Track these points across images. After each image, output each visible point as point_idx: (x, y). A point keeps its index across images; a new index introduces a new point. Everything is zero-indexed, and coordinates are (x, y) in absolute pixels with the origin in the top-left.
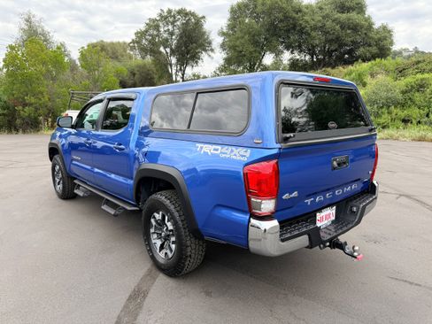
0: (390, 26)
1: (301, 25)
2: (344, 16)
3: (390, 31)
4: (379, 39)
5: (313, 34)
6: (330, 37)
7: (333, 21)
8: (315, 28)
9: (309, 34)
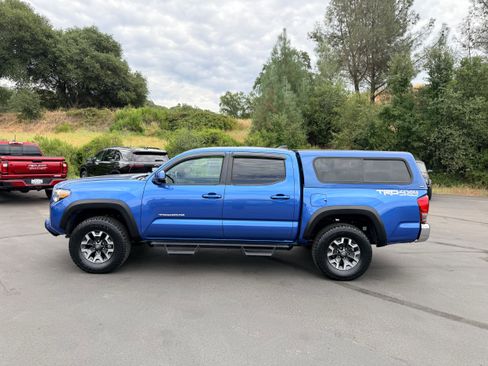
0: (143, 75)
1: (54, 53)
2: (103, 56)
3: (144, 80)
4: (137, 86)
5: (70, 66)
6: (89, 74)
7: (92, 58)
8: (71, 61)
9: (65, 66)
